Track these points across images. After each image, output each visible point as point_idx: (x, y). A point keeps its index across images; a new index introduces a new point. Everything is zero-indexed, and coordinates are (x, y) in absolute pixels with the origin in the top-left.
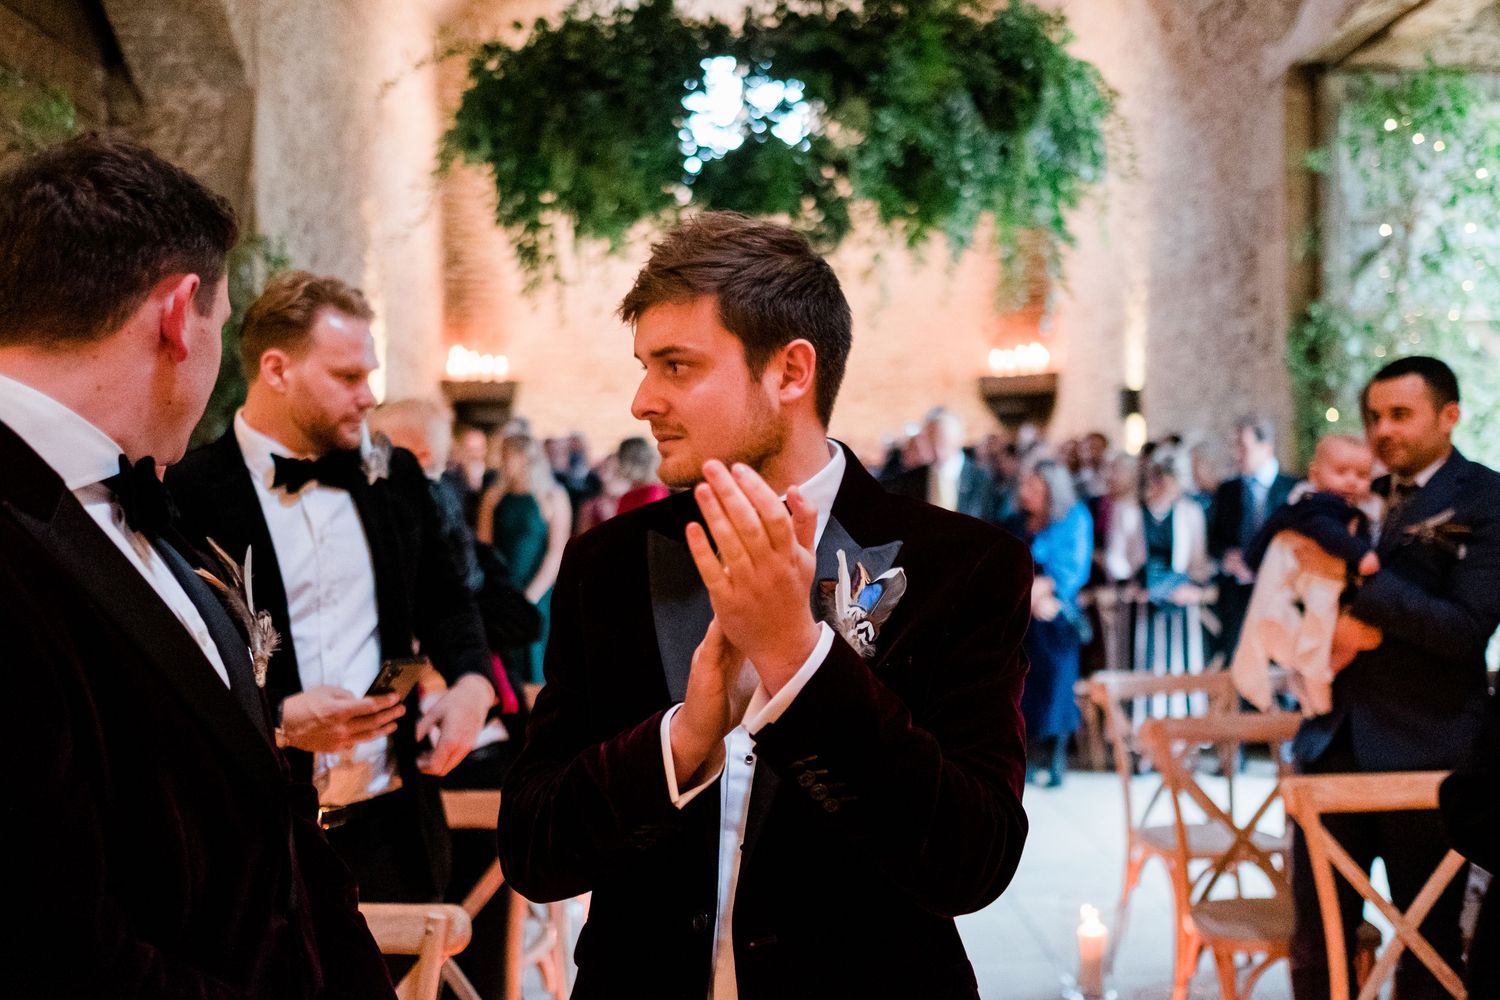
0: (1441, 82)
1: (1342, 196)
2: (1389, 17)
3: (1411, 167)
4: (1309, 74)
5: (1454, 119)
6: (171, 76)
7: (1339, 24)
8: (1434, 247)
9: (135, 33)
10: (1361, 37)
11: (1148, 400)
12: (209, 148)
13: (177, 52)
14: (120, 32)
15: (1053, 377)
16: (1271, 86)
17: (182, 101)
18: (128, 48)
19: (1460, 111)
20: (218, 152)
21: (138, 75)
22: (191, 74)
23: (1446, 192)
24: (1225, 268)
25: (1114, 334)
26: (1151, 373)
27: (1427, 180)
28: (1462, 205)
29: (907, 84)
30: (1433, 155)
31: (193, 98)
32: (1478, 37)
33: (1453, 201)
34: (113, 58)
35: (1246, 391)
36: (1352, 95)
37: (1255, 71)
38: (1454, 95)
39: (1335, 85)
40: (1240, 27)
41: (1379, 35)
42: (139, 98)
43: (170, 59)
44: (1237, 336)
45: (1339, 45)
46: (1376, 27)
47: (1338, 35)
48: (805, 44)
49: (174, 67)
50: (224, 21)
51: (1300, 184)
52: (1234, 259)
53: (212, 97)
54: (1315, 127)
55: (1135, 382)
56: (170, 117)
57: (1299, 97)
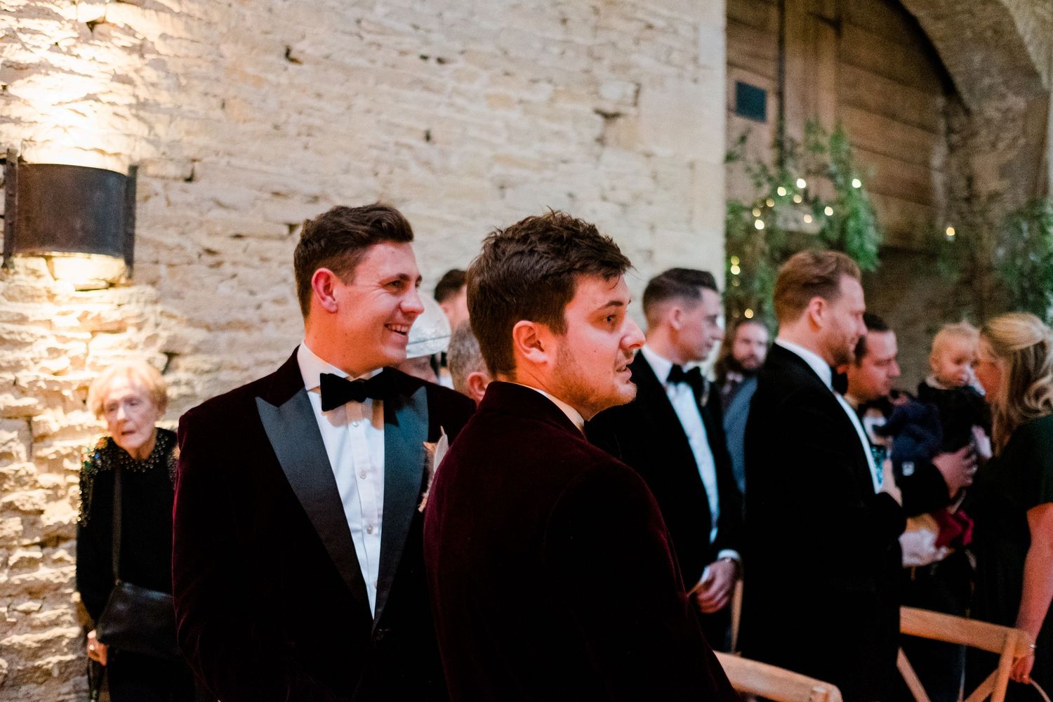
6: (989, 93)
9: (961, 69)
12: (1015, 139)
13: (991, 76)
14: (952, 70)
17: (998, 109)
18: (959, 80)
20: (1022, 141)
21: (966, 96)
22: (1003, 89)
31: (1004, 105)
34: (949, 89)
42: (968, 112)
43: (987, 81)
49: (991, 87)
50: (1022, 46)
53: (1018, 103)
56: (989, 122)
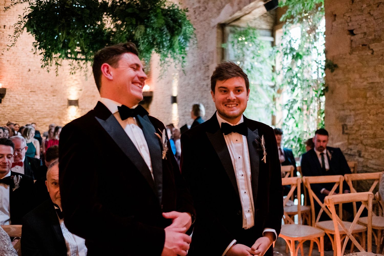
0: (251, 31)
1: (229, 54)
2: (242, 15)
3: (244, 49)
4: (222, 26)
5: (254, 40)
7: (231, 16)
8: (249, 68)
10: (235, 19)
11: (178, 99)
15: (151, 92)
16: (213, 28)
19: (255, 38)
23: (252, 55)
24: (200, 68)
25: (169, 83)
26: (179, 92)
27: (248, 53)
28: (255, 59)
29: (154, 23)
30: (250, 47)
32: (256, 21)
33: (253, 58)
35: (205, 98)
36: (232, 32)
37: (209, 24)
38: (254, 34)
39: (228, 29)
40: (205, 13)
41: (238, 19)
44: (204, 85)
45: (230, 20)
46: (238, 17)
47: (230, 18)
48: (129, 10)
51: (219, 51)
52: (203, 67)
54: (223, 39)
55: (175, 95)
57: (220, 31)
